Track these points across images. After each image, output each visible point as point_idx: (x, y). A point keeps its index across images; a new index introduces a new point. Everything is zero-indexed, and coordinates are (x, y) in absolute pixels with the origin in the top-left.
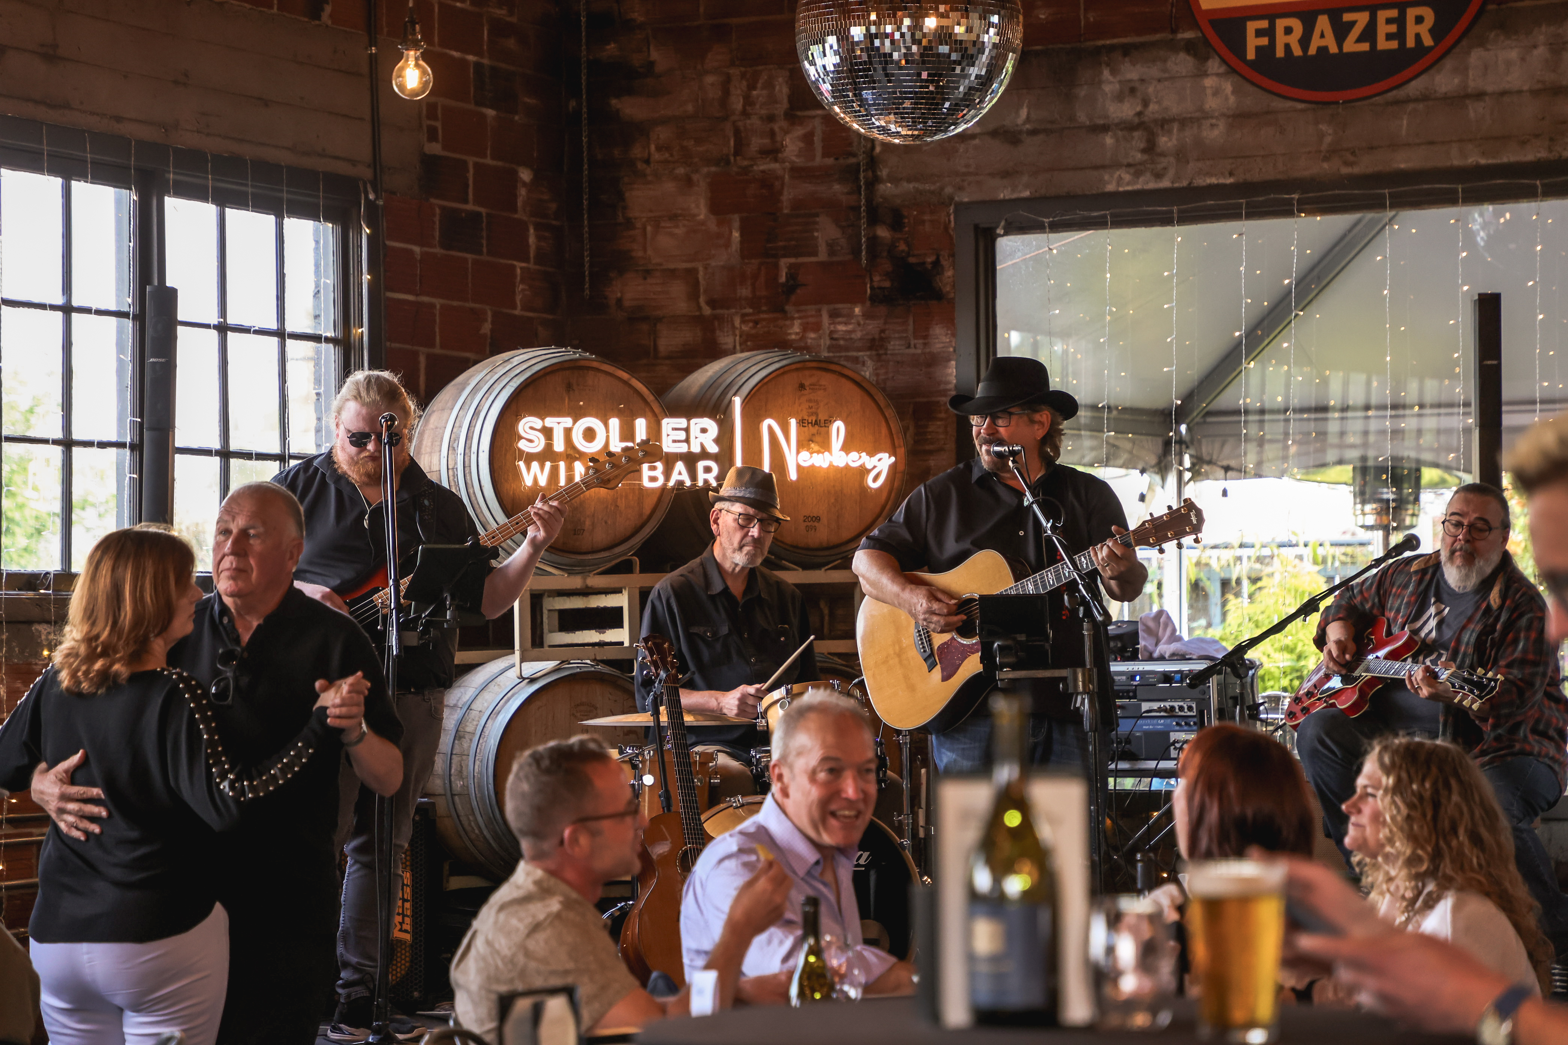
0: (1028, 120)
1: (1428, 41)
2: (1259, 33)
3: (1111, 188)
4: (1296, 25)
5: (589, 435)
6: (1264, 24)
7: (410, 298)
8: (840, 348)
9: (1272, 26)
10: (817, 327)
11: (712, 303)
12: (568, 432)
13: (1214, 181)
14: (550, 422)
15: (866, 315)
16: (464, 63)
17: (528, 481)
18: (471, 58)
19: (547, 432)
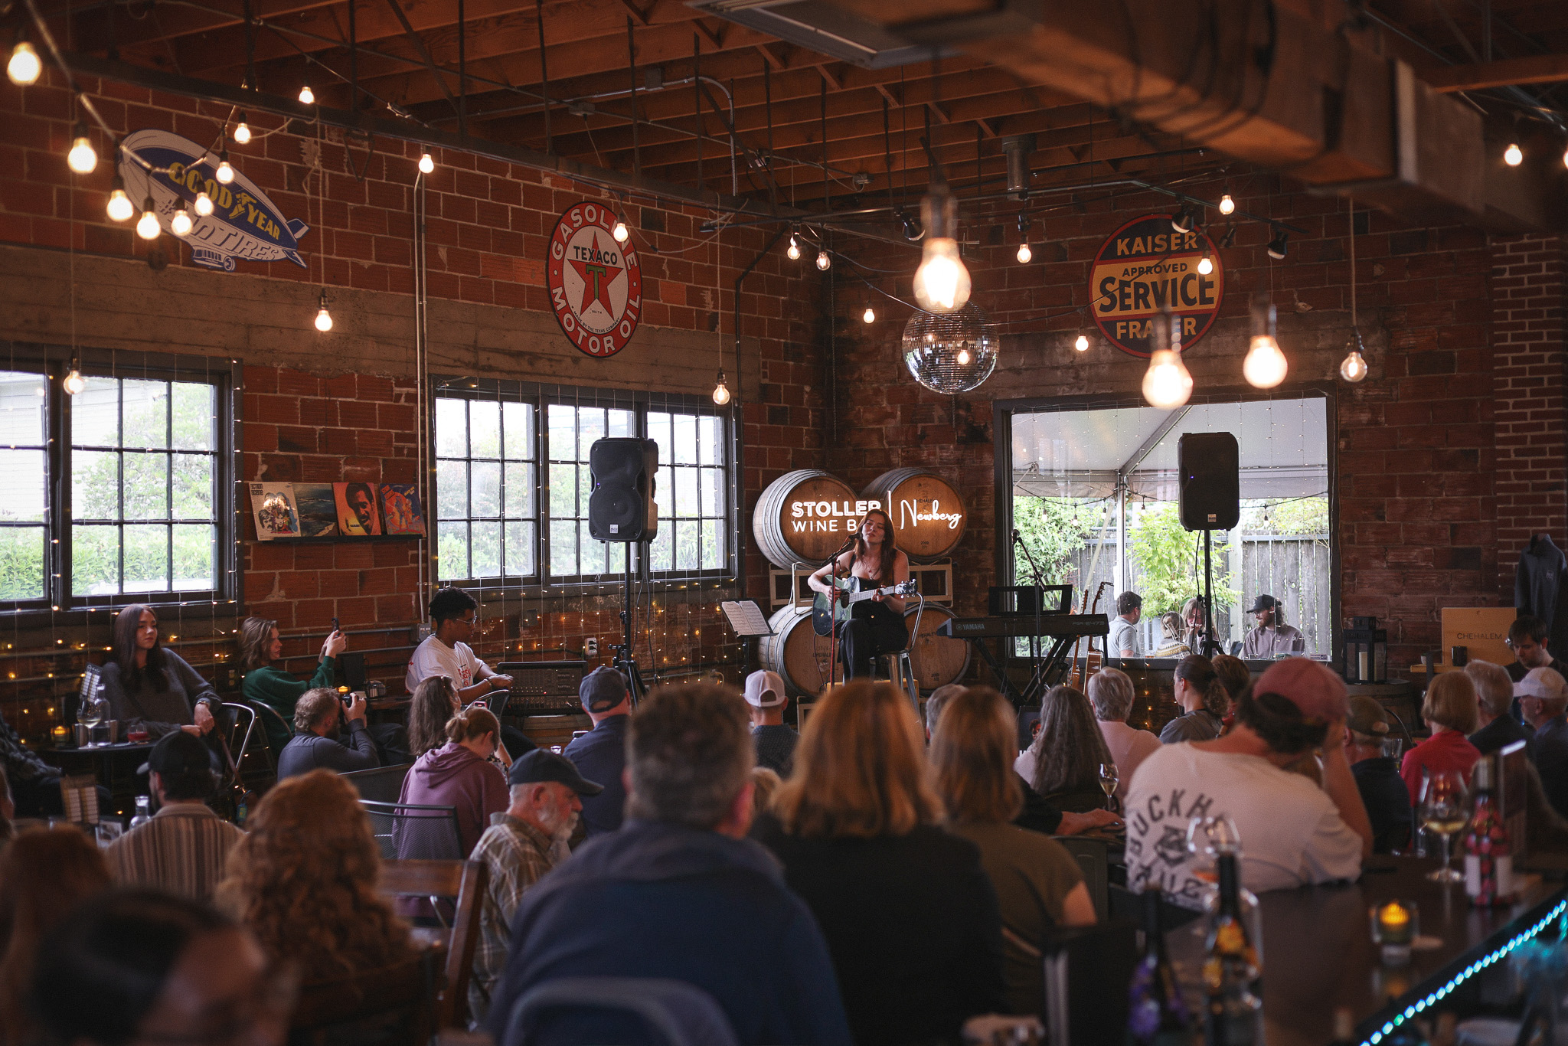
0: (1024, 364)
1: (1193, 333)
2: (1122, 328)
3: (1060, 394)
4: (1138, 324)
5: (823, 509)
6: (1124, 324)
7: (756, 446)
8: (945, 463)
9: (1128, 324)
10: (934, 454)
11: (889, 443)
12: (814, 508)
13: (1104, 391)
14: (806, 504)
15: (955, 449)
16: (779, 343)
17: (797, 529)
18: (782, 340)
19: (805, 509)
